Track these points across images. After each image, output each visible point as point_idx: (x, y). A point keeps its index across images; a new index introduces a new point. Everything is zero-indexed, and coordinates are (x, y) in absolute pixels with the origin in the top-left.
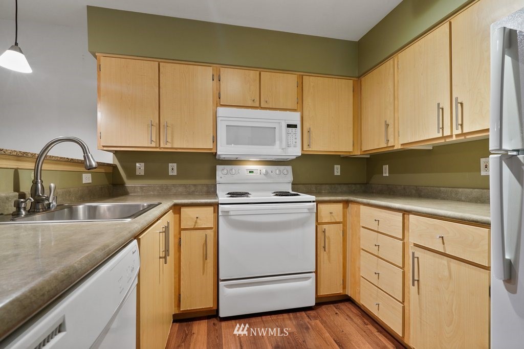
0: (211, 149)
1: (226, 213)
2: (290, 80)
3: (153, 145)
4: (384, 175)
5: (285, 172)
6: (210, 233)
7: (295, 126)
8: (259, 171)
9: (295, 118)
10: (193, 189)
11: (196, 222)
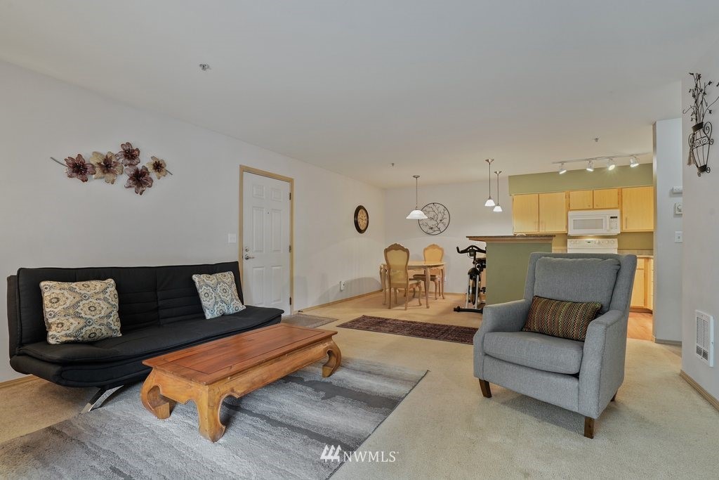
0: (565, 232)
2: (612, 192)
3: (536, 231)
5: (612, 242)
7: (616, 217)
9: (616, 213)
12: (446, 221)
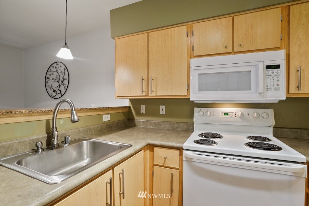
0: (185, 96)
3: (144, 94)
5: (265, 115)
6: (176, 173)
7: (278, 67)
8: (234, 114)
10: (176, 125)
11: (165, 161)
12: (66, 82)
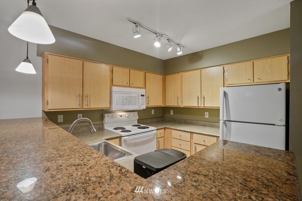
0: (108, 108)
1: (125, 141)
2: (141, 74)
4: (171, 114)
5: (135, 115)
7: (144, 96)
8: (124, 116)
9: (143, 91)
